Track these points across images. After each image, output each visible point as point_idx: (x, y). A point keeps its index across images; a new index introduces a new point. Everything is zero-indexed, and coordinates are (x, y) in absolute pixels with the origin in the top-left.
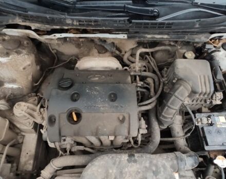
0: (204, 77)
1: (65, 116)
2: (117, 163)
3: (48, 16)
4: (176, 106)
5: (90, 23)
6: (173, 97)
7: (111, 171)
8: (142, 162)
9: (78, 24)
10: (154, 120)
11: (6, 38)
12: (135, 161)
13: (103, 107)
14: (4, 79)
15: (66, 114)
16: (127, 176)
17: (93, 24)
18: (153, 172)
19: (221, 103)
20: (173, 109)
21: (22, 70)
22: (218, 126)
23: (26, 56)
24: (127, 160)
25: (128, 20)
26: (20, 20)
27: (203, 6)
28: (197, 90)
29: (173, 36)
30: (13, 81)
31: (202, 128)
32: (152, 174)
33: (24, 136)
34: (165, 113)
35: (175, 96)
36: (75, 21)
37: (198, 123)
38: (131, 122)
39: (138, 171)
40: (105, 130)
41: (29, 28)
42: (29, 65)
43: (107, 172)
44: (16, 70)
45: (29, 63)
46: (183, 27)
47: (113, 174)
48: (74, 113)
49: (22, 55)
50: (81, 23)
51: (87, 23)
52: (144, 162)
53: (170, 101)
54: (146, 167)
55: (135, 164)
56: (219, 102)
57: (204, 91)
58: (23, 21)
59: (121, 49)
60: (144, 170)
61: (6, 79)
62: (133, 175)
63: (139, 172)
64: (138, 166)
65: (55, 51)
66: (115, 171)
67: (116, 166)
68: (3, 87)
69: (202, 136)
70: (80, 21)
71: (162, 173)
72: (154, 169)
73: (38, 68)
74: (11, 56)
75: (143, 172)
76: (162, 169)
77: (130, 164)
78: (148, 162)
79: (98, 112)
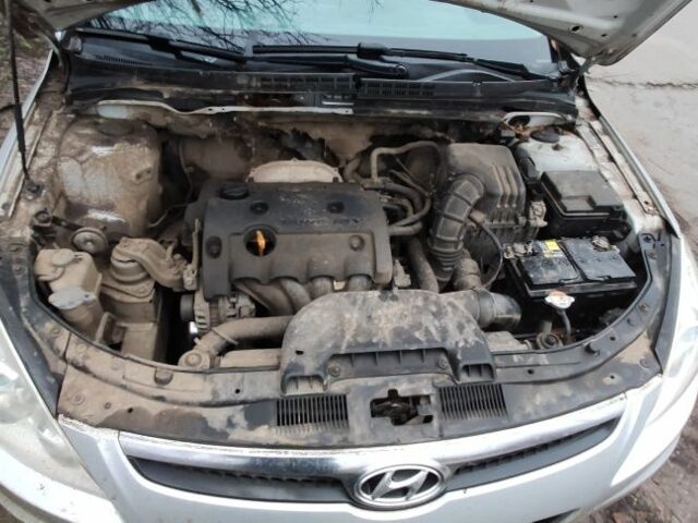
0: (505, 169)
1: (240, 241)
2: (359, 302)
3: (201, 73)
4: (460, 214)
5: (284, 83)
6: (452, 199)
7: (348, 316)
8: (408, 300)
9: (259, 84)
10: (421, 259)
11: (101, 121)
12: (395, 298)
13: (318, 222)
14: (88, 201)
15: (242, 237)
16: (383, 321)
17: (289, 84)
18: (434, 314)
19: (546, 223)
20: (455, 220)
21: (134, 179)
22: (547, 256)
23: (146, 149)
24: (380, 297)
25: (355, 78)
26: (141, 82)
27: (481, 63)
28: (496, 191)
29: (438, 112)
30: (109, 207)
31: (519, 262)
32: (431, 317)
33: (125, 329)
34: (441, 234)
35: (456, 195)
36: (254, 79)
37: (508, 254)
38: (377, 246)
39: (402, 314)
40: (326, 262)
41: (157, 95)
42: (149, 171)
43: (340, 317)
44: (121, 177)
45: (149, 165)
46: (453, 94)
47: (354, 320)
48: (259, 233)
49: (138, 145)
50: (266, 83)
51: (277, 83)
52: (411, 300)
53: (448, 205)
54: (418, 307)
55: (395, 303)
56: (541, 223)
57: (509, 193)
58: (146, 83)
59: (338, 155)
60: (415, 310)
61: (94, 202)
62: (394, 320)
63: (406, 316)
64: (402, 306)
65: (191, 169)
66: (356, 315)
67: (357, 307)
68: (85, 217)
69: (519, 274)
70: (264, 79)
71: (451, 315)
72: (434, 309)
73: (160, 190)
74: (116, 146)
75: (412, 314)
76: (449, 309)
77: (386, 304)
78: (420, 298)
79: (308, 233)
